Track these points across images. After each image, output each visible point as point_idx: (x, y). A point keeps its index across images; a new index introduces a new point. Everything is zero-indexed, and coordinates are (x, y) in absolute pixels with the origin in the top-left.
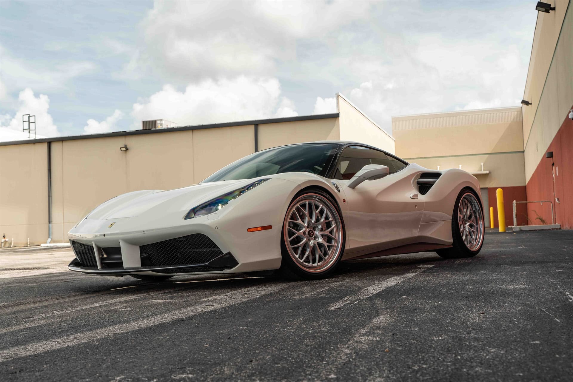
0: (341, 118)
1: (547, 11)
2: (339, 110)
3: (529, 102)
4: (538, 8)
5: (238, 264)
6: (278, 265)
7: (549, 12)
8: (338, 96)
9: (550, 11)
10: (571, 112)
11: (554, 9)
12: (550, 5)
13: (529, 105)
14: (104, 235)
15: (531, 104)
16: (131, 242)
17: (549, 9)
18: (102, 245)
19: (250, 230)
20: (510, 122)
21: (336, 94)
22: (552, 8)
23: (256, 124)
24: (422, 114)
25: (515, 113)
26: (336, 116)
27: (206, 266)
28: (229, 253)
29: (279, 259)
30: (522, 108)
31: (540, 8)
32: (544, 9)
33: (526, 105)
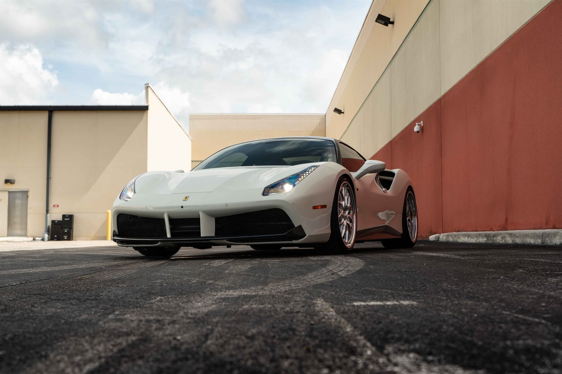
0: (150, 111)
1: (386, 24)
2: (147, 102)
3: (341, 111)
4: (378, 20)
5: (306, 235)
6: (327, 239)
7: (387, 25)
8: (148, 87)
9: (389, 25)
10: (417, 125)
11: (392, 23)
12: (390, 19)
13: (342, 114)
14: (182, 207)
15: (343, 113)
16: (210, 214)
17: (388, 22)
18: (174, 216)
19: (315, 208)
20: (313, 130)
21: (146, 84)
22: (390, 22)
23: (51, 110)
24: (222, 114)
25: (318, 121)
26: (144, 109)
27: (284, 236)
28: (300, 226)
29: (329, 233)
30: (325, 115)
31: (380, 21)
32: (383, 22)
33: (339, 113)
